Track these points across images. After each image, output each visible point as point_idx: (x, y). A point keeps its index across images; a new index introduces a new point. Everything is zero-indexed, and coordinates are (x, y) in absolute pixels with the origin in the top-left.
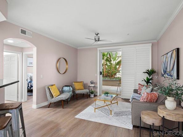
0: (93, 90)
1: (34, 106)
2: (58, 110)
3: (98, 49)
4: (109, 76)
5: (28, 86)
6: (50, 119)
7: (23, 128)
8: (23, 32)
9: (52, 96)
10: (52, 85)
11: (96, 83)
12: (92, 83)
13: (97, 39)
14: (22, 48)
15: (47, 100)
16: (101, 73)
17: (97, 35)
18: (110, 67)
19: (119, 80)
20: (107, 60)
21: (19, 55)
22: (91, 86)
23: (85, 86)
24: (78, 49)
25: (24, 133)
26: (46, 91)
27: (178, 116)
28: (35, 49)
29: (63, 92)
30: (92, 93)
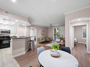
1: (36, 43)
3: (53, 28)
8: (34, 26)
9: (40, 41)
11: (53, 38)
14: (33, 29)
22: (51, 39)
26: (39, 39)
29: (43, 40)
30: (51, 41)
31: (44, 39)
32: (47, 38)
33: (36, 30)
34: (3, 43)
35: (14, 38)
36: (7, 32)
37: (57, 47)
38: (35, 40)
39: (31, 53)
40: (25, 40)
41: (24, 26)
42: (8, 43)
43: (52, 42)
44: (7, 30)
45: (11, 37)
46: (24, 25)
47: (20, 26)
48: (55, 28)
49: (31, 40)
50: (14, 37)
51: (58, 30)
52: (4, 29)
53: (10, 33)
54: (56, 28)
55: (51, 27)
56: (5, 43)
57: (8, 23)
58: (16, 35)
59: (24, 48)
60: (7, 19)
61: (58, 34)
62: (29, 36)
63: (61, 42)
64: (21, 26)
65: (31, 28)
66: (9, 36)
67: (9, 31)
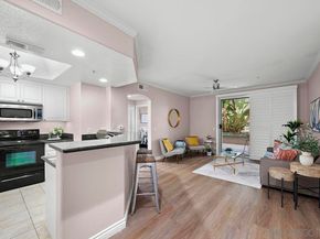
0: (210, 147)
2: (173, 164)
3: (217, 96)
4: (232, 131)
8: (141, 86)
9: (166, 151)
10: (166, 139)
11: (214, 139)
12: (209, 138)
13: (216, 87)
14: (135, 101)
15: (161, 154)
16: (221, 126)
17: (216, 81)
18: (234, 118)
19: (248, 136)
20: (229, 108)
21: (132, 108)
23: (200, 142)
28: (150, 102)
31: (179, 143)
33: (148, 104)
34: (7, 165)
36: (28, 113)
42: (33, 161)
44: (26, 101)
45: (46, 137)
46: (103, 80)
50: (58, 134)
53: (40, 115)
56: (18, 164)
57: (31, 69)
58: (68, 125)
65: (130, 96)
66: (38, 131)
67: (36, 108)
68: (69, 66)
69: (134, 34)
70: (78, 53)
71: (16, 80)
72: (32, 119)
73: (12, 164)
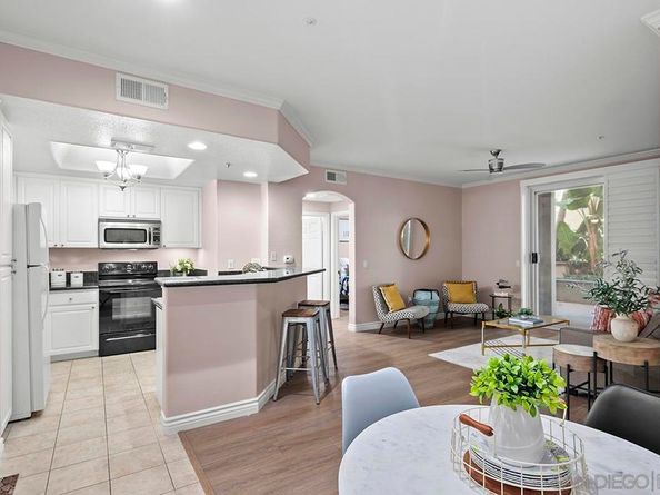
0: (505, 307)
1: (352, 327)
2: (399, 339)
3: (523, 184)
5: (342, 289)
6: (377, 350)
7: (332, 342)
8: (331, 176)
9: (386, 309)
10: (388, 286)
11: (518, 289)
12: (501, 287)
13: (495, 167)
14: (330, 204)
15: (376, 317)
16: (534, 258)
17: (497, 153)
21: (325, 219)
22: (496, 294)
24: (463, 187)
25: (333, 347)
26: (375, 296)
27: (621, 350)
28: (352, 206)
29: (414, 303)
30: (502, 315)
31: (422, 296)
32: (454, 292)
33: (350, 210)
34: (115, 317)
35: (184, 279)
36: (142, 235)
37: (528, 389)
38: (344, 300)
39: (305, 411)
40: (260, 301)
41: (251, 187)
42: (148, 314)
43: (510, 332)
44: (139, 216)
45: (167, 274)
46: (250, 175)
47: (224, 184)
48: (541, 183)
49: (304, 304)
50: (184, 270)
51: (576, 205)
52: (123, 216)
53: (157, 239)
54: (560, 185)
55: (499, 177)
56: (129, 315)
57: (142, 170)
58: (202, 253)
59: (249, 368)
60: (140, 137)
61: (579, 248)
62: (291, 264)
63: (607, 331)
64: (231, 184)
65: (310, 196)
66: (155, 264)
67: (152, 226)
68: (190, 161)
69: (277, 105)
70: (198, 146)
71: (123, 188)
72: (146, 245)
73: (121, 316)
